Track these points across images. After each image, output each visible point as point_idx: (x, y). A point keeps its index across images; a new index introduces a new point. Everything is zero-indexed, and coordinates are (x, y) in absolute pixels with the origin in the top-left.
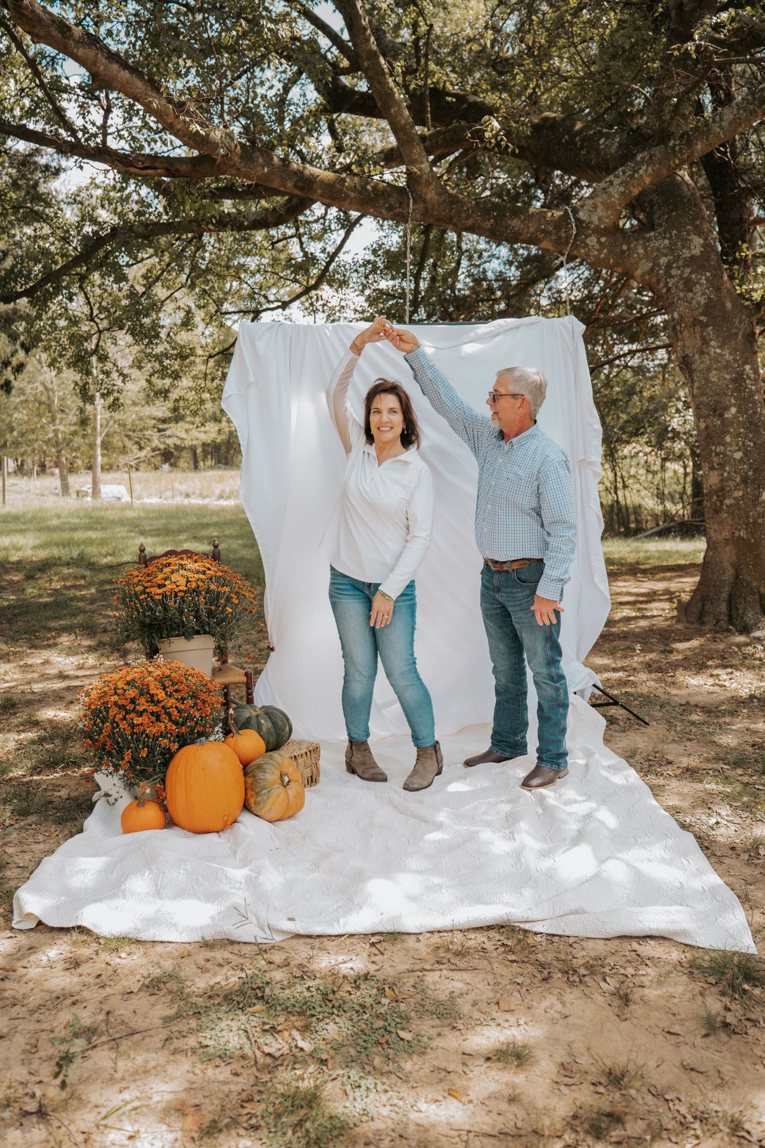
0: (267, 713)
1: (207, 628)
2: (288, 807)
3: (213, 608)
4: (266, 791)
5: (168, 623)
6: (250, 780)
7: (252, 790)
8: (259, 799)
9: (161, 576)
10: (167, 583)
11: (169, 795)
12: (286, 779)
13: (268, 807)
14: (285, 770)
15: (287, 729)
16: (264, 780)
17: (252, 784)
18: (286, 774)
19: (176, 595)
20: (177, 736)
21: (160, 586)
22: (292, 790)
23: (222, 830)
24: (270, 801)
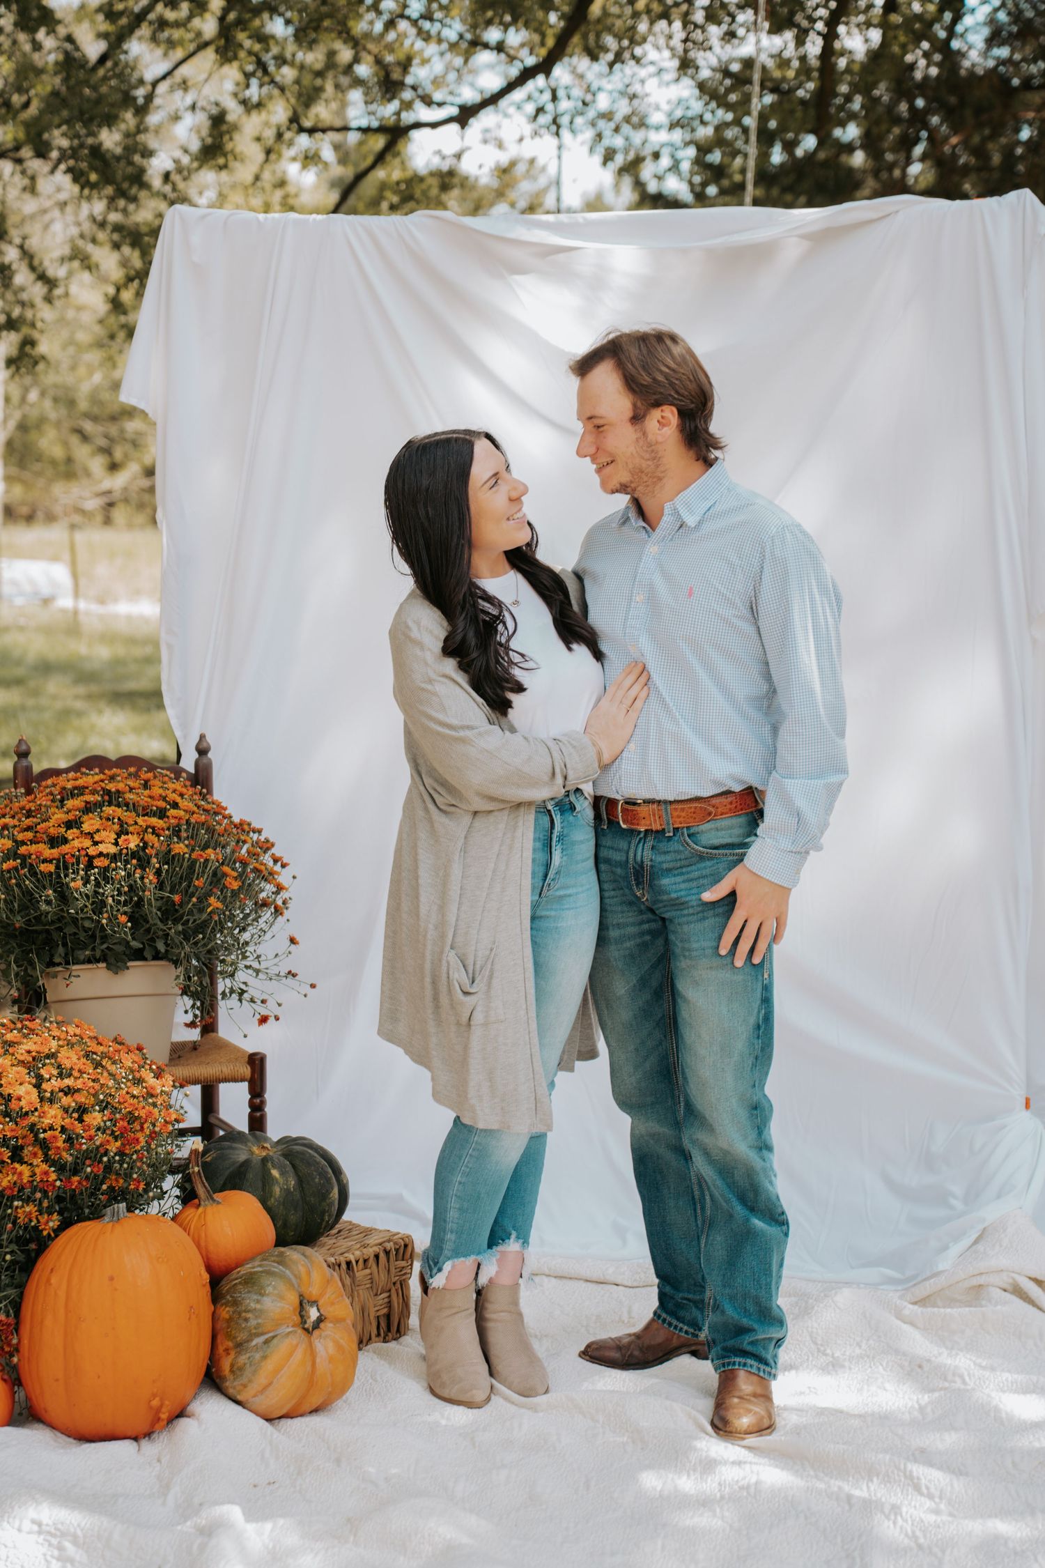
0: (288, 1155)
1: (161, 946)
2: (311, 1380)
3: (176, 898)
4: (261, 1340)
5: (70, 930)
6: (225, 1312)
7: (229, 1336)
8: (243, 1359)
9: (59, 816)
10: (70, 834)
11: (25, 1342)
12: (313, 1314)
13: (261, 1379)
14: (313, 1291)
15: (335, 1193)
16: (259, 1313)
17: (229, 1321)
18: (314, 1303)
19: (90, 866)
20: (59, 1199)
21: (55, 842)
22: (326, 1344)
23: (148, 1435)
24: (269, 1366)
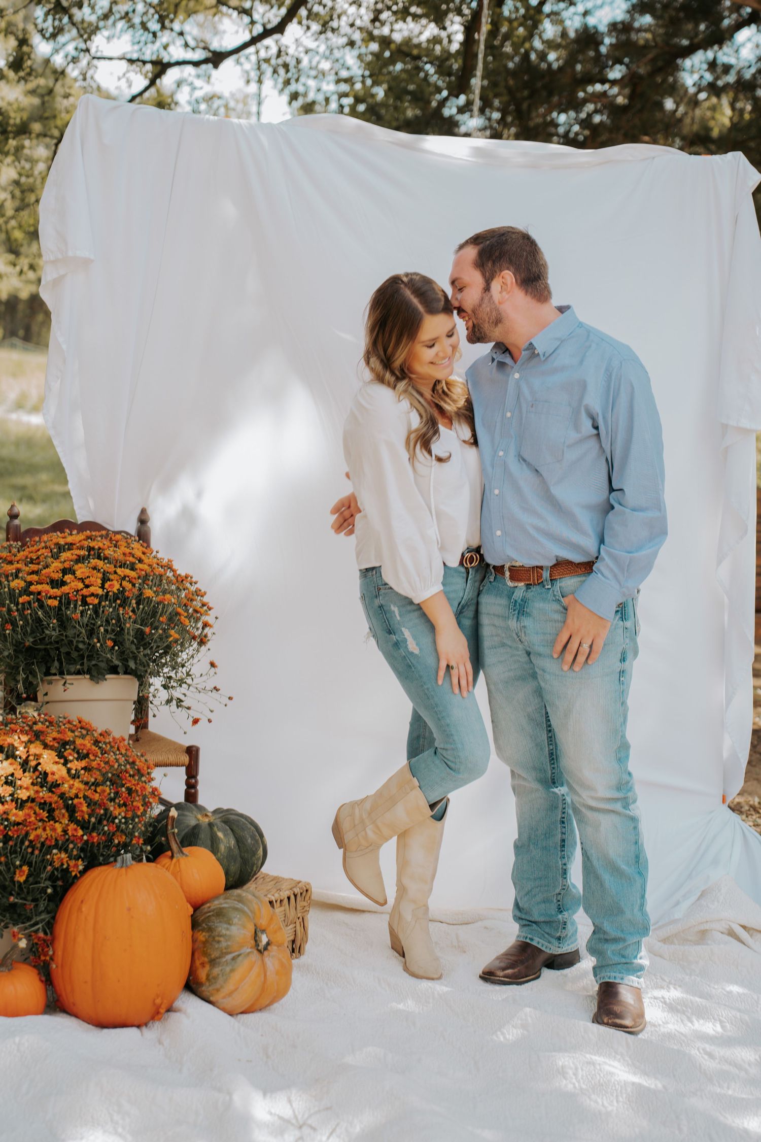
0: (226, 822)
1: (132, 665)
2: (263, 989)
3: (147, 630)
4: (229, 957)
5: (63, 650)
6: (202, 936)
7: (205, 954)
8: (216, 971)
9: (56, 565)
10: (68, 578)
11: (59, 953)
12: (264, 939)
13: (230, 986)
14: (263, 922)
15: (261, 852)
16: (229, 938)
17: (205, 943)
18: (263, 931)
19: (84, 602)
20: (82, 849)
21: (57, 583)
22: (271, 962)
23: (146, 1025)
24: (236, 976)
